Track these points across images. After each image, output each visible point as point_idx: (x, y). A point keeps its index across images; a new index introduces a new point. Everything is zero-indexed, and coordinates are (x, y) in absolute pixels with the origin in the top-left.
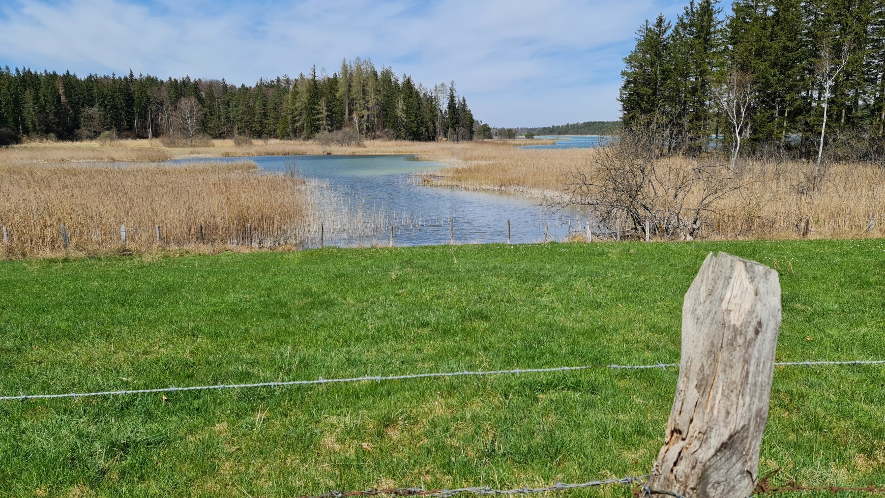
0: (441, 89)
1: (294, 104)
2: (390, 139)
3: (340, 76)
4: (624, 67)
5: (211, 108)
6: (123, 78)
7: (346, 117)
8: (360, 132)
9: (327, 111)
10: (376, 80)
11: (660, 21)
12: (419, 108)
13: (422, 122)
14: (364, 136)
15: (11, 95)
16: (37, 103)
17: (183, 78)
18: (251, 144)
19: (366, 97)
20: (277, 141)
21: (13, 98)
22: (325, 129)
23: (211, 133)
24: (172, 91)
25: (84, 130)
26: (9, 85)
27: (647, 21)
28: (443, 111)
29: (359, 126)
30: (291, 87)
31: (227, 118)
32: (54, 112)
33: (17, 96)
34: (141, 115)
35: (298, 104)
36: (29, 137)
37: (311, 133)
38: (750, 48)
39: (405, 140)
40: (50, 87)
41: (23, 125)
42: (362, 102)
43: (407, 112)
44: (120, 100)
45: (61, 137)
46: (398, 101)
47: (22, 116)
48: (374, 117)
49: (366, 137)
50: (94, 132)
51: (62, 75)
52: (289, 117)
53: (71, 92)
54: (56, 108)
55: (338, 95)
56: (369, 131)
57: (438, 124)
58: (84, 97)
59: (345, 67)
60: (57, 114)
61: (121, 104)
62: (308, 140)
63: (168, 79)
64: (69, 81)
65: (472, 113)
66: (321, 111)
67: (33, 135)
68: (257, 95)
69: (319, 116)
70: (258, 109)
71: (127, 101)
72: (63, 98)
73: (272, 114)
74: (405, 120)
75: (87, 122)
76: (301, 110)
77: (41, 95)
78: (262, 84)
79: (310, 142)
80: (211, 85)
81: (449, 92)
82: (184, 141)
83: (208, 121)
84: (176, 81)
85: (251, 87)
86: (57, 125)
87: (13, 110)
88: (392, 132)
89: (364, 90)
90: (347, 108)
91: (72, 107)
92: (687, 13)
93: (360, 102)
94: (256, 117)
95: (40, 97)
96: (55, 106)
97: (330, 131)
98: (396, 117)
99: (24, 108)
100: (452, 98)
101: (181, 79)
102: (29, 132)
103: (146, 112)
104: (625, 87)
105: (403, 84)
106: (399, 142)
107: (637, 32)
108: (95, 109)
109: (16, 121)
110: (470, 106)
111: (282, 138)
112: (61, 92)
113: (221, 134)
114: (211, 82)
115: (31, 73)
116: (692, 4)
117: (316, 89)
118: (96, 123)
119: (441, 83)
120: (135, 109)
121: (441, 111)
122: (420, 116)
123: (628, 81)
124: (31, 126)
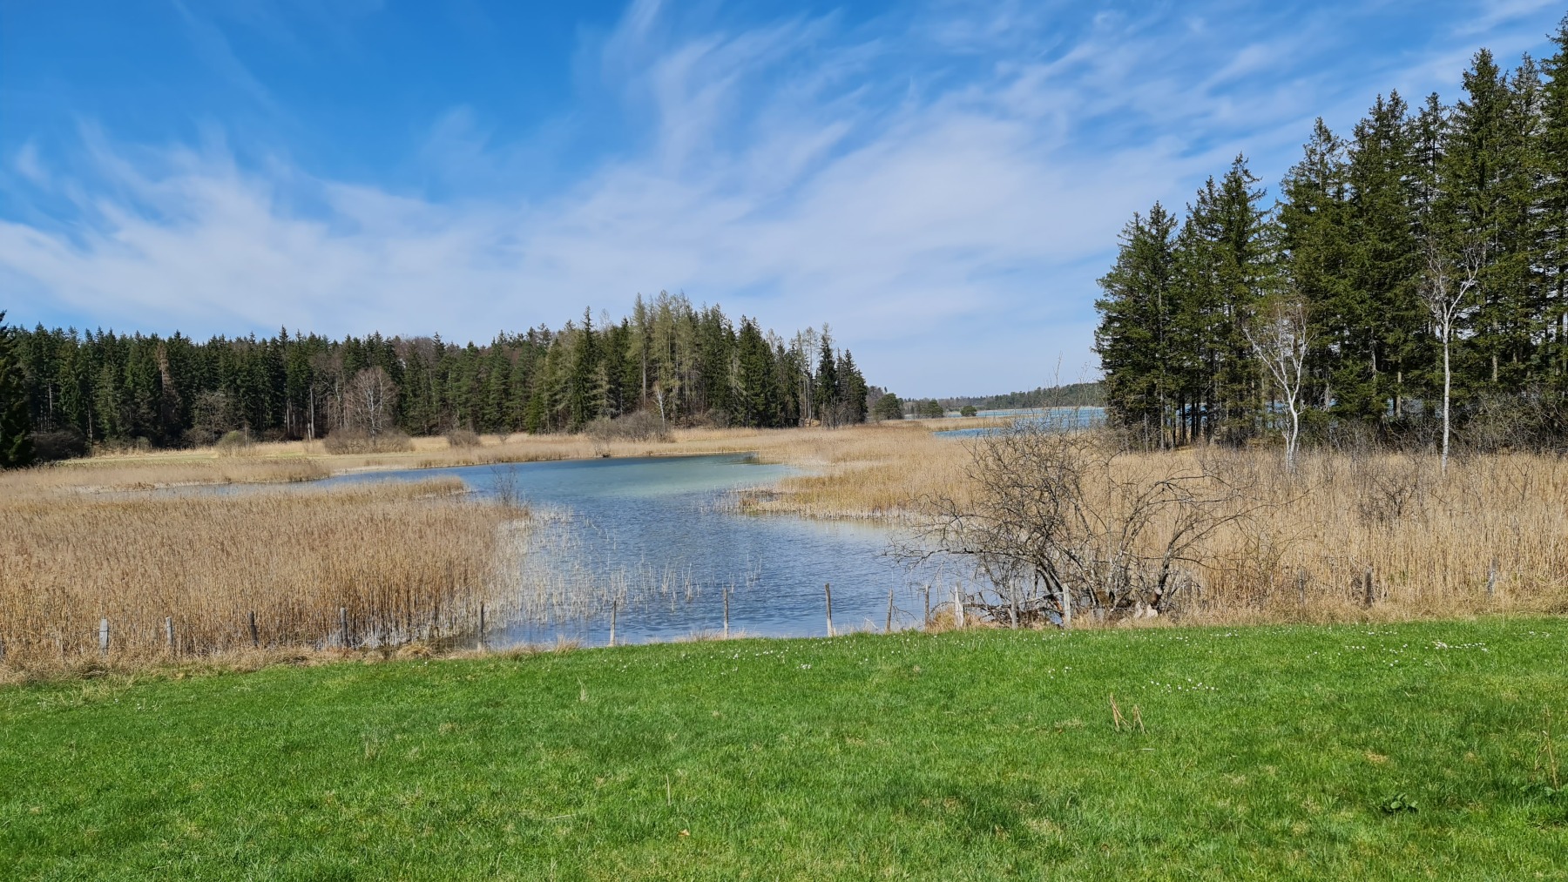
0: (807, 338)
1: (554, 373)
2: (718, 426)
3: (633, 323)
4: (1100, 293)
5: (416, 384)
6: (268, 340)
7: (644, 390)
8: (666, 416)
9: (609, 382)
10: (695, 327)
11: (1158, 216)
12: (769, 372)
13: (774, 395)
14: (673, 422)
15: (77, 376)
16: (120, 388)
17: (369, 336)
18: (477, 444)
19: (677, 357)
20: (524, 436)
21: (80, 380)
22: (604, 414)
23: (414, 426)
24: (350, 357)
25: (198, 431)
26: (75, 358)
27: (1137, 216)
28: (814, 375)
29: (665, 405)
30: (551, 344)
31: (443, 400)
32: (149, 402)
33: (86, 378)
34: (297, 401)
35: (560, 373)
36: (105, 446)
37: (583, 421)
38: (1315, 255)
39: (745, 426)
40: (144, 360)
41: (94, 424)
42: (669, 365)
43: (747, 379)
44: (262, 376)
45: (159, 443)
46: (732, 362)
47: (92, 410)
48: (691, 390)
49: (677, 425)
50: (215, 433)
51: (166, 340)
52: (546, 396)
53: (180, 367)
54: (153, 394)
55: (629, 355)
56: (683, 414)
57: (802, 397)
58: (202, 374)
59: (641, 309)
60: (151, 405)
61: (264, 383)
62: (576, 433)
63: (345, 340)
64: (178, 349)
65: (864, 376)
66: (599, 383)
67: (111, 441)
68: (493, 359)
69: (595, 392)
70: (495, 383)
71: (274, 378)
72: (165, 378)
73: (518, 391)
74: (745, 393)
75: (204, 416)
76: (566, 383)
77: (127, 374)
78: (502, 340)
79: (580, 436)
80: (416, 347)
81: (820, 343)
82: (362, 442)
83: (409, 407)
84: (357, 341)
85: (484, 347)
86: (152, 424)
87: (78, 401)
88: (721, 414)
89: (673, 345)
90: (644, 375)
91: (181, 392)
92: (1204, 201)
93: (666, 364)
94: (491, 397)
95: (126, 377)
96: (151, 391)
97: (613, 417)
98: (729, 389)
99: (97, 396)
100: (827, 352)
101: (366, 338)
102: (104, 436)
103: (306, 395)
104: (1104, 329)
105: (741, 332)
106: (735, 431)
107: (1122, 235)
108: (220, 394)
109: (82, 419)
110: (859, 365)
111: (533, 431)
112: (163, 367)
113: (431, 428)
114: (417, 340)
115: (113, 337)
116: (1210, 184)
117: (592, 346)
118: (219, 417)
119: (807, 328)
120: (287, 391)
121: (809, 374)
122: (771, 385)
123: (1109, 317)
124: (107, 427)
